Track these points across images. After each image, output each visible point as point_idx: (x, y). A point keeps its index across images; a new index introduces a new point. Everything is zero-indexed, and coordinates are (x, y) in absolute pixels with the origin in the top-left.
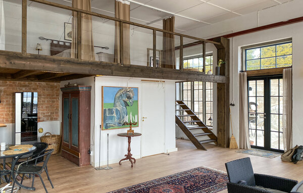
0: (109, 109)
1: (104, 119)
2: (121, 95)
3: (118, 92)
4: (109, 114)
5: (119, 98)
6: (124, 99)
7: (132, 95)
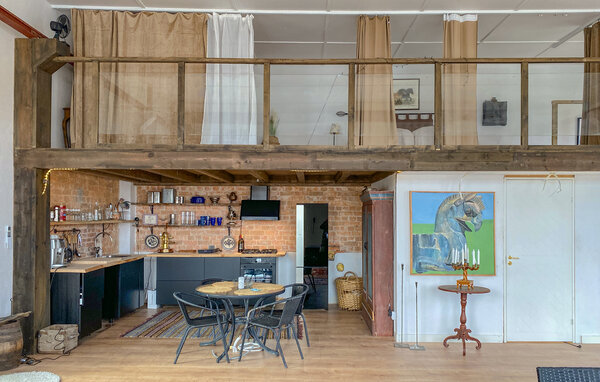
0: (424, 236)
1: (415, 253)
2: (452, 208)
3: (444, 203)
4: (424, 246)
5: (446, 213)
6: (459, 216)
7: (477, 208)
